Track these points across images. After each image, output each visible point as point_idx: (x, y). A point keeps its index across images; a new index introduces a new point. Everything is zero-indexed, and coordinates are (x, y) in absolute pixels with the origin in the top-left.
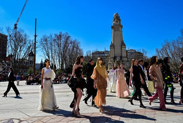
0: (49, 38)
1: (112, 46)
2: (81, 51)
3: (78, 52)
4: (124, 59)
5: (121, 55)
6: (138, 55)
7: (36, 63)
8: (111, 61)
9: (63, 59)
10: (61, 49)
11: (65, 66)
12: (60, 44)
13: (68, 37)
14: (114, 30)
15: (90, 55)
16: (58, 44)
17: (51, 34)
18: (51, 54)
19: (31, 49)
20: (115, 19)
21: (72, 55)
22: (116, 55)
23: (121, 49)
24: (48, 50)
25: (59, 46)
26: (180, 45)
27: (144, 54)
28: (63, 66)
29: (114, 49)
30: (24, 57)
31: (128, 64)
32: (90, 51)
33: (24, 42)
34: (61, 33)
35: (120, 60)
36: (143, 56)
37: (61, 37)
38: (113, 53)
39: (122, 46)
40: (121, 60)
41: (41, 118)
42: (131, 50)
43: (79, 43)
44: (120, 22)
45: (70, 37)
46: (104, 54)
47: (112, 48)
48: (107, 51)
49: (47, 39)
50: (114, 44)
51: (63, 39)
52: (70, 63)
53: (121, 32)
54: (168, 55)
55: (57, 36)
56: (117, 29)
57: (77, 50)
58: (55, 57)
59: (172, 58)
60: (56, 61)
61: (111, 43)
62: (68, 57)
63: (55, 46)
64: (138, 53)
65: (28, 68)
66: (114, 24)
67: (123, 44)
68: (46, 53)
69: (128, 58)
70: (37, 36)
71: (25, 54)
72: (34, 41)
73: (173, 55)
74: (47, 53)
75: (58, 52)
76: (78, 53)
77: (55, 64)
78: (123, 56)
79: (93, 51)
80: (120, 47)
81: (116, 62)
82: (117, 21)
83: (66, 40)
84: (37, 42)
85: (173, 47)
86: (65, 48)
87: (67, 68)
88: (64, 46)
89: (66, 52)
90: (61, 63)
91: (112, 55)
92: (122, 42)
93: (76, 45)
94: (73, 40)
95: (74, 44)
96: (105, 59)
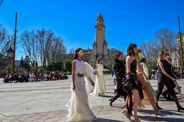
0: (30, 34)
1: (95, 45)
2: (64, 48)
3: (62, 49)
4: (106, 57)
5: (103, 53)
7: (15, 59)
8: (93, 59)
9: (46, 56)
10: (43, 46)
11: (48, 63)
12: (43, 41)
13: (51, 34)
14: (97, 29)
15: (74, 52)
16: (41, 41)
17: (33, 30)
18: (33, 51)
19: (10, 45)
20: (98, 19)
21: (55, 52)
22: (98, 54)
23: (103, 48)
24: (29, 47)
25: (41, 43)
26: (154, 46)
27: (124, 53)
28: (45, 63)
29: (97, 48)
30: (2, 53)
31: (109, 62)
32: (73, 49)
33: (2, 37)
34: (44, 29)
35: (102, 58)
36: (123, 54)
37: (44, 33)
39: (104, 45)
41: (18, 117)
42: (112, 49)
43: (63, 40)
44: (103, 22)
45: (53, 34)
46: (87, 52)
47: (95, 47)
48: (90, 50)
49: (28, 35)
50: (96, 43)
51: (46, 36)
52: (52, 60)
53: (104, 32)
54: (144, 55)
55: (40, 32)
56: (100, 29)
57: (60, 48)
58: (37, 54)
59: (147, 57)
60: (38, 58)
61: (94, 42)
62: (51, 54)
63: (36, 42)
64: (118, 52)
65: (6, 65)
66: (97, 23)
67: (105, 43)
68: (27, 50)
69: (109, 56)
70: (17, 31)
71: (3, 50)
72: (14, 37)
74: (29, 49)
76: (61, 51)
77: (37, 61)
78: (105, 54)
82: (100, 21)
83: (49, 37)
84: (17, 38)
85: (149, 48)
86: (47, 44)
87: (50, 65)
88: (47, 43)
89: (48, 49)
90: (43, 60)
91: (95, 53)
92: (104, 41)
93: (59, 42)
94: (56, 37)
95: (57, 41)
96: (88, 57)
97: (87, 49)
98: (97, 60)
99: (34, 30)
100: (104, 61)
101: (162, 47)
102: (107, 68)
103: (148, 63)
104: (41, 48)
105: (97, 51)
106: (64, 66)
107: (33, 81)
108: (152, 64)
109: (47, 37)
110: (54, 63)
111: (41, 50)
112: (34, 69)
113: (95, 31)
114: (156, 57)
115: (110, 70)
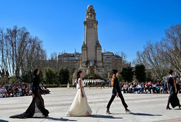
1: (85, 47)
2: (44, 52)
3: (40, 54)
4: (99, 63)
5: (95, 59)
6: (116, 59)
8: (83, 67)
9: (19, 63)
10: (16, 50)
11: (22, 73)
12: (15, 43)
13: (26, 34)
14: (87, 26)
15: (56, 58)
16: (12, 43)
20: (88, 13)
21: (32, 58)
22: (89, 60)
23: (96, 51)
25: (12, 46)
26: (164, 48)
27: (123, 58)
28: (19, 73)
29: (87, 52)
31: (104, 70)
32: (56, 54)
34: (16, 27)
35: (94, 65)
36: (121, 60)
37: (16, 33)
38: (86, 56)
39: (96, 47)
40: (96, 65)
42: (107, 53)
43: (41, 42)
44: (95, 17)
45: (28, 33)
46: (73, 58)
47: (84, 50)
48: (78, 54)
50: (86, 45)
52: (28, 69)
53: (96, 30)
54: (151, 60)
55: (10, 31)
56: (91, 26)
57: (38, 52)
58: (8, 60)
59: (154, 63)
60: (9, 65)
61: (83, 43)
62: (26, 60)
63: (7, 45)
64: (116, 56)
66: (87, 19)
67: (98, 45)
69: (104, 63)
73: (156, 60)
75: (12, 53)
77: (7, 70)
78: (98, 60)
79: (60, 53)
80: (94, 49)
81: (89, 67)
82: (91, 16)
83: (23, 37)
85: (156, 51)
86: (21, 48)
87: (25, 75)
88: (20, 46)
89: (22, 54)
90: (15, 69)
91: (84, 59)
92: (97, 42)
93: (37, 45)
94: (32, 38)
95: (34, 43)
96: (76, 64)
97: (74, 53)
98: (87, 68)
99: (3, 29)
100: (97, 69)
101: (174, 50)
102: (101, 79)
103: (155, 71)
104: (13, 52)
105: (87, 56)
106: (44, 76)
107: (4, 97)
108: (161, 72)
109: (20, 37)
110: (30, 72)
111: (13, 55)
112: (4, 80)
113: (85, 29)
114: (167, 63)
115: (105, 81)
